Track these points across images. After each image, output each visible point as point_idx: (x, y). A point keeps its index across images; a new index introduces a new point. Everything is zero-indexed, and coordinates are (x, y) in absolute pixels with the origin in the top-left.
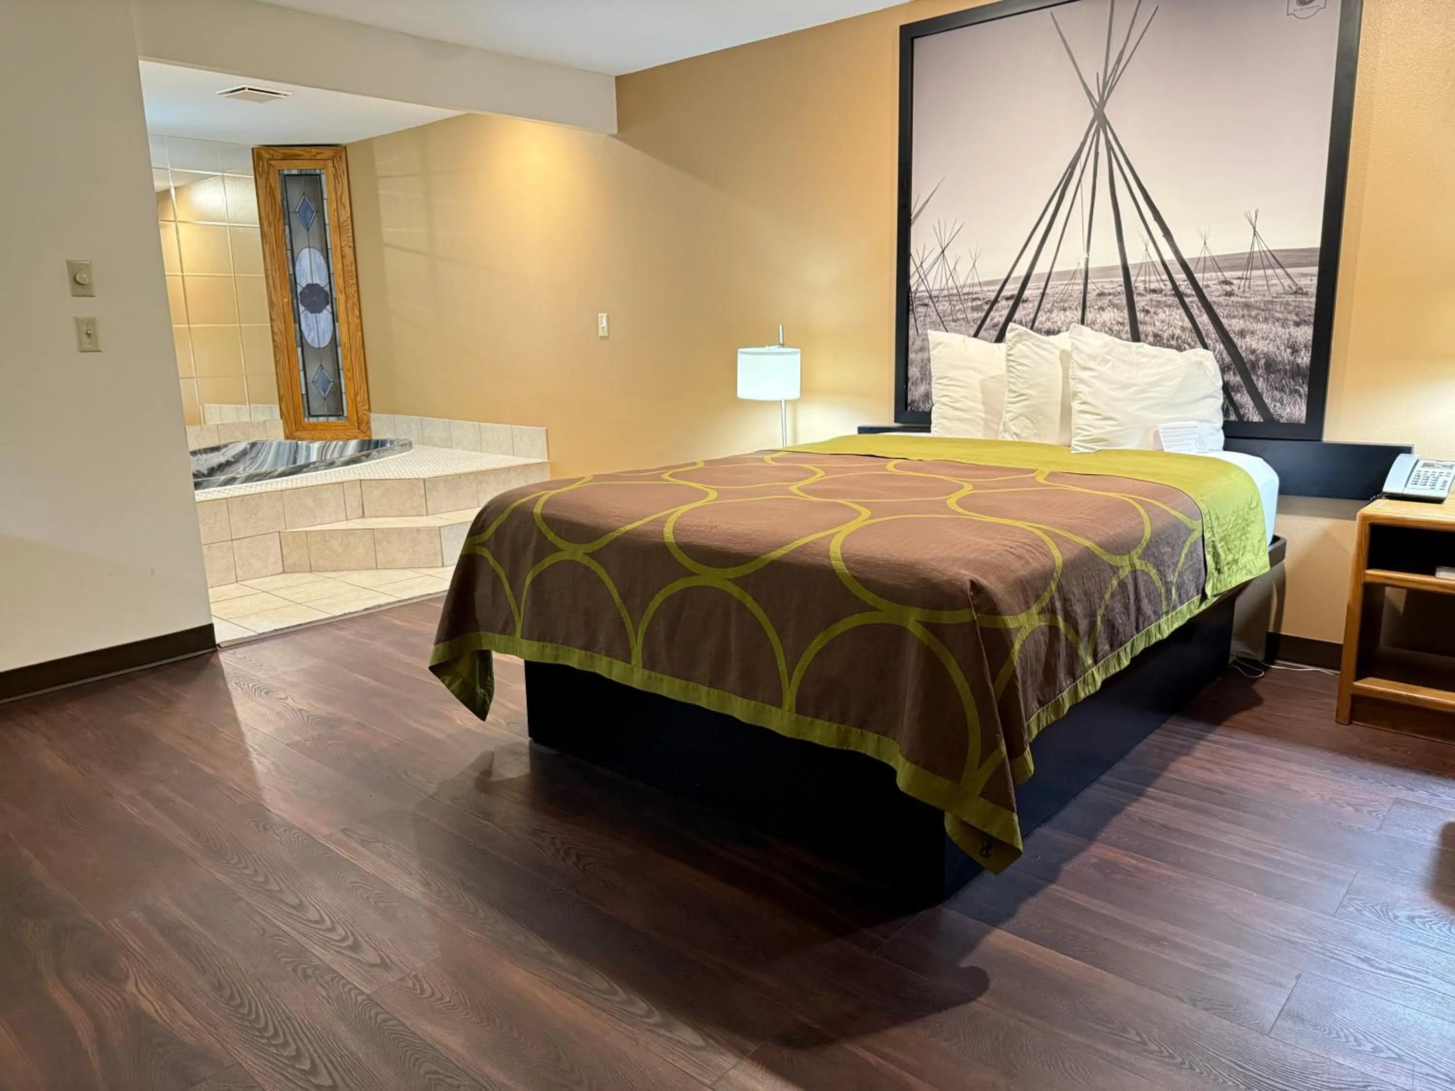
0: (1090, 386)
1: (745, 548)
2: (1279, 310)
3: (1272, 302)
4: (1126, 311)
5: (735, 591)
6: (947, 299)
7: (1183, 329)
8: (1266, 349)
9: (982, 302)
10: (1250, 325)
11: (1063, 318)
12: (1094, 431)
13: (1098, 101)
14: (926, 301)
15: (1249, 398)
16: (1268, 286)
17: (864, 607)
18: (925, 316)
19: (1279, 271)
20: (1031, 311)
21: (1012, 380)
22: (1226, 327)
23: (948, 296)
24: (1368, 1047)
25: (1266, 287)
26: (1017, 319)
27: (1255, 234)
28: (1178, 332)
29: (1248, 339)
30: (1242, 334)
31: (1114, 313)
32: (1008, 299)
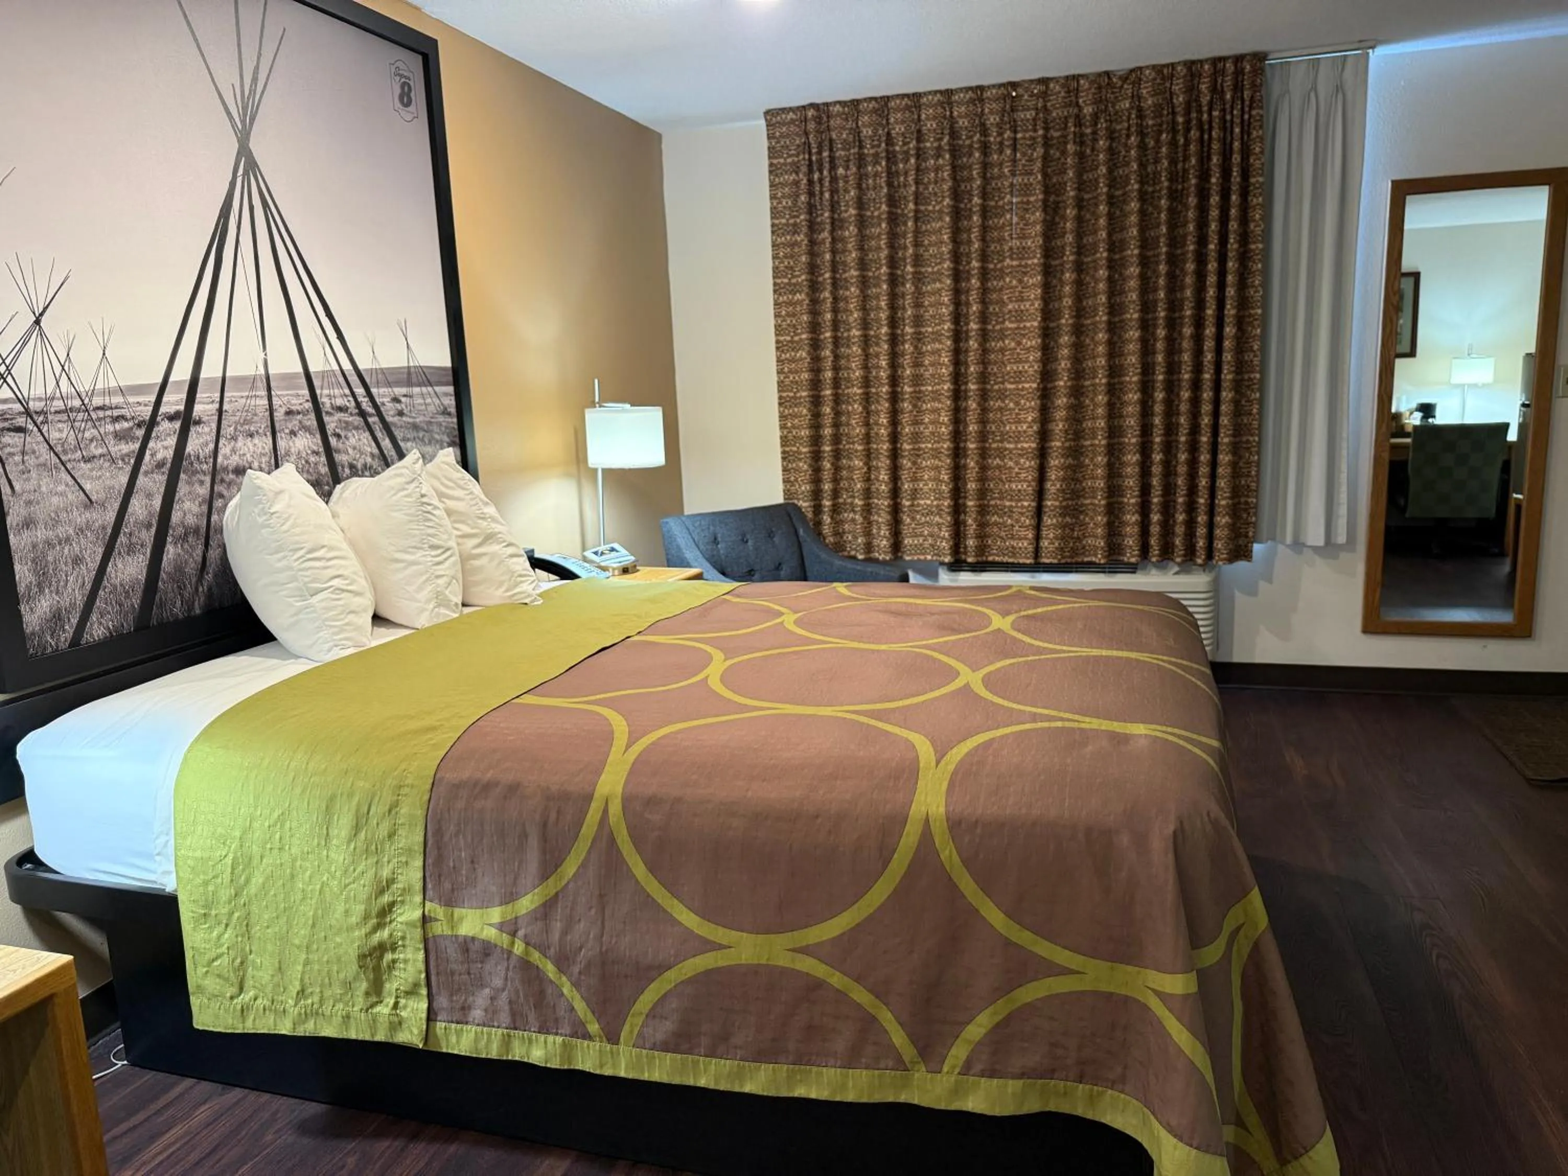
3: (430, 422)
4: (318, 436)
9: (131, 424)
13: (240, 127)
14: (21, 421)
16: (425, 404)
19: (430, 389)
20: (209, 438)
25: (423, 407)
26: (192, 453)
27: (408, 347)
28: (369, 460)
31: (305, 438)
32: (171, 418)
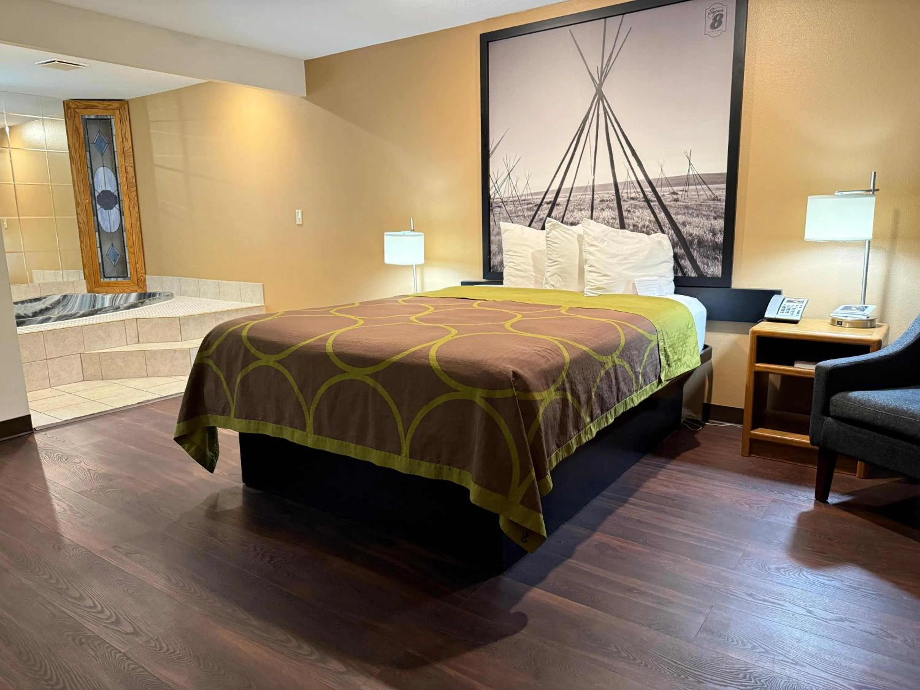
0: (594, 256)
1: (377, 355)
2: (704, 209)
3: (701, 205)
4: (617, 211)
5: (370, 382)
6: (512, 203)
7: (650, 221)
8: (698, 233)
9: (533, 205)
10: (688, 219)
11: (580, 215)
12: (597, 283)
13: (598, 82)
14: (500, 204)
15: (689, 263)
16: (698, 195)
17: (450, 390)
18: (500, 213)
19: (704, 187)
20: (561, 211)
21: (550, 252)
22: (675, 220)
23: (513, 201)
24: (749, 646)
25: (697, 196)
26: (554, 216)
27: (690, 165)
28: (647, 223)
29: (687, 227)
30: (684, 224)
31: (610, 212)
32: (548, 203)
